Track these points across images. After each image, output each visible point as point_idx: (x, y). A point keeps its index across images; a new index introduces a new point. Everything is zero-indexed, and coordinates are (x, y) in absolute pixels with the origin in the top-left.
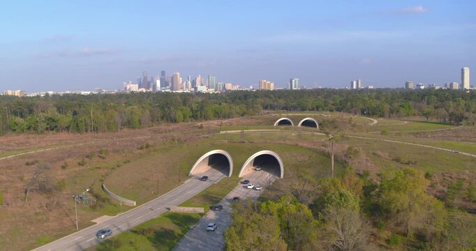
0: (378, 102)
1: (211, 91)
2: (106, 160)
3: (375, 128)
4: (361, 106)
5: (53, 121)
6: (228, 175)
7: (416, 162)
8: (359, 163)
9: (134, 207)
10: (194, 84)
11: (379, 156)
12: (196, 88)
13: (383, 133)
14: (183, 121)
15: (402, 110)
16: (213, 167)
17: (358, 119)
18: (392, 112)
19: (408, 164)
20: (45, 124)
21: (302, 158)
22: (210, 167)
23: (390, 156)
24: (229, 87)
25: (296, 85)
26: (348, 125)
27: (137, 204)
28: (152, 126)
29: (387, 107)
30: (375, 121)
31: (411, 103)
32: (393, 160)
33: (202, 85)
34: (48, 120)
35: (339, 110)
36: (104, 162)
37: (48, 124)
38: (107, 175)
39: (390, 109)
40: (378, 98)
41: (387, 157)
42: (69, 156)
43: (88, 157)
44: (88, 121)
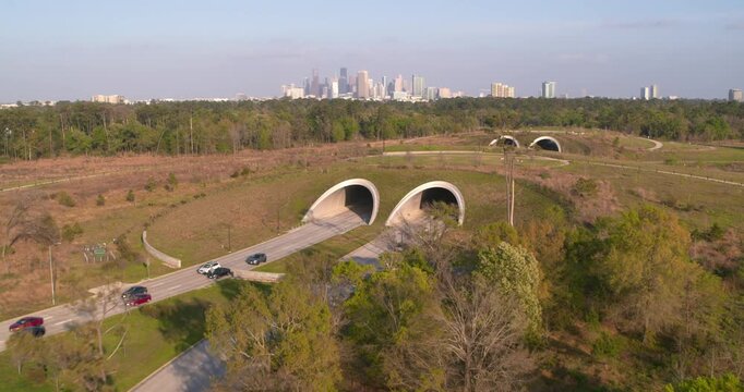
0: (671, 116)
1: (414, 99)
2: (171, 193)
3: (657, 155)
4: (642, 121)
5: (133, 135)
6: (368, 221)
7: (701, 207)
8: (595, 205)
9: (178, 269)
10: (391, 88)
11: (638, 196)
12: (392, 95)
13: (668, 162)
14: (346, 140)
15: (708, 129)
16: (351, 209)
17: (629, 140)
18: (692, 131)
19: (687, 210)
20: (119, 140)
21: (501, 195)
22: (346, 209)
23: (657, 197)
24: (446, 94)
25: (551, 92)
26: (611, 150)
27: (183, 265)
28: (292, 146)
29: (685, 123)
30: (659, 145)
31: (725, 117)
32: (661, 203)
33: (404, 90)
34: (125, 134)
35: (602, 127)
36: (167, 196)
37: (124, 141)
38: (159, 216)
39: (690, 127)
40: (673, 110)
41: (652, 198)
42: (119, 187)
43: (148, 188)
44: (186, 136)
